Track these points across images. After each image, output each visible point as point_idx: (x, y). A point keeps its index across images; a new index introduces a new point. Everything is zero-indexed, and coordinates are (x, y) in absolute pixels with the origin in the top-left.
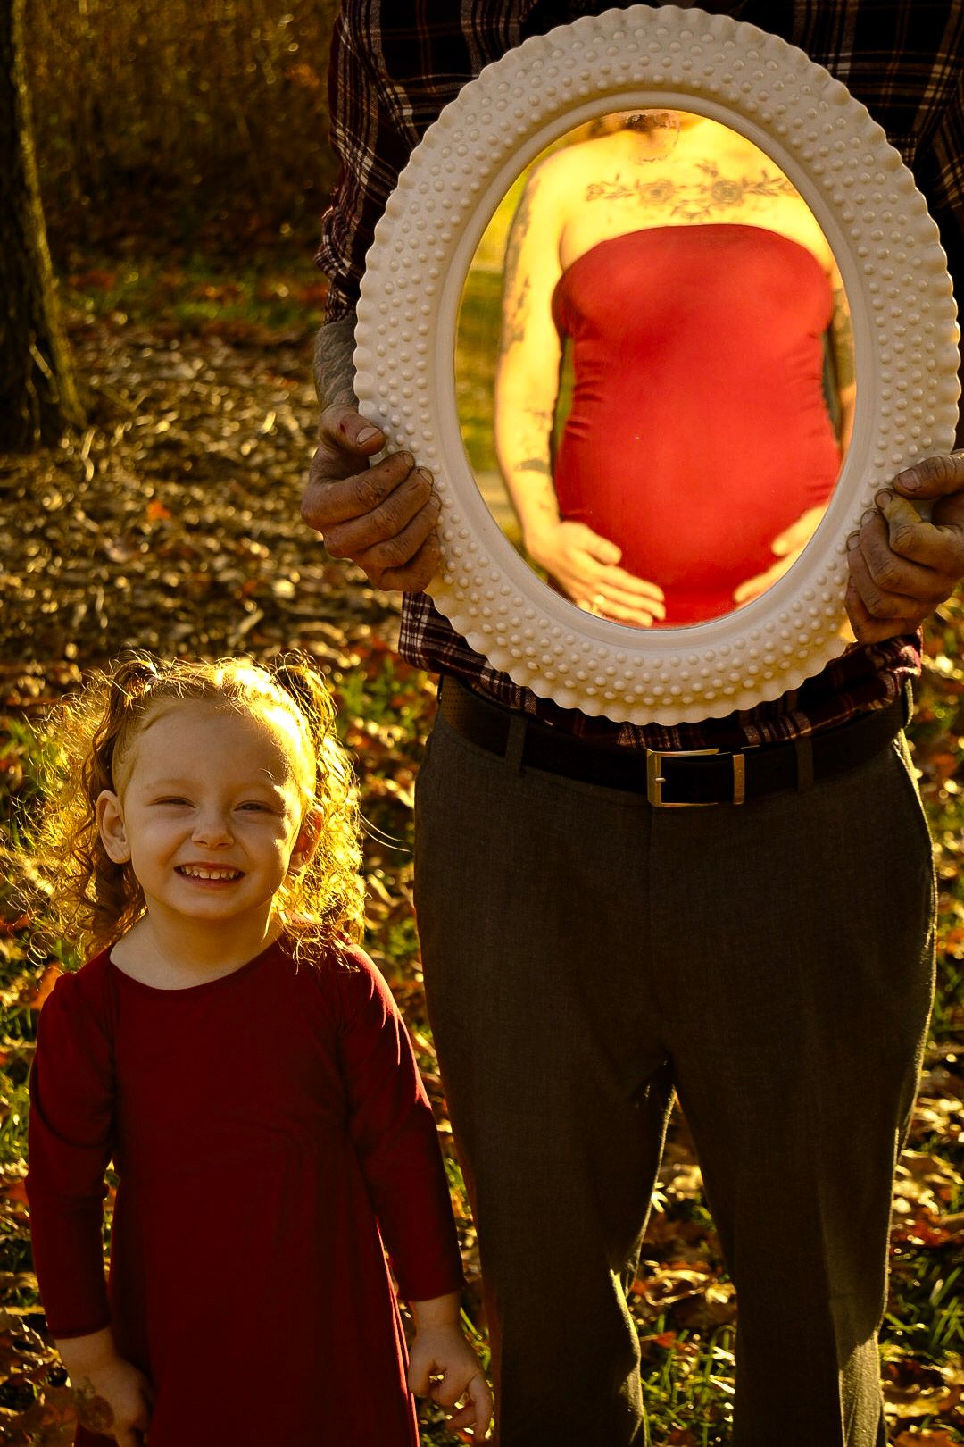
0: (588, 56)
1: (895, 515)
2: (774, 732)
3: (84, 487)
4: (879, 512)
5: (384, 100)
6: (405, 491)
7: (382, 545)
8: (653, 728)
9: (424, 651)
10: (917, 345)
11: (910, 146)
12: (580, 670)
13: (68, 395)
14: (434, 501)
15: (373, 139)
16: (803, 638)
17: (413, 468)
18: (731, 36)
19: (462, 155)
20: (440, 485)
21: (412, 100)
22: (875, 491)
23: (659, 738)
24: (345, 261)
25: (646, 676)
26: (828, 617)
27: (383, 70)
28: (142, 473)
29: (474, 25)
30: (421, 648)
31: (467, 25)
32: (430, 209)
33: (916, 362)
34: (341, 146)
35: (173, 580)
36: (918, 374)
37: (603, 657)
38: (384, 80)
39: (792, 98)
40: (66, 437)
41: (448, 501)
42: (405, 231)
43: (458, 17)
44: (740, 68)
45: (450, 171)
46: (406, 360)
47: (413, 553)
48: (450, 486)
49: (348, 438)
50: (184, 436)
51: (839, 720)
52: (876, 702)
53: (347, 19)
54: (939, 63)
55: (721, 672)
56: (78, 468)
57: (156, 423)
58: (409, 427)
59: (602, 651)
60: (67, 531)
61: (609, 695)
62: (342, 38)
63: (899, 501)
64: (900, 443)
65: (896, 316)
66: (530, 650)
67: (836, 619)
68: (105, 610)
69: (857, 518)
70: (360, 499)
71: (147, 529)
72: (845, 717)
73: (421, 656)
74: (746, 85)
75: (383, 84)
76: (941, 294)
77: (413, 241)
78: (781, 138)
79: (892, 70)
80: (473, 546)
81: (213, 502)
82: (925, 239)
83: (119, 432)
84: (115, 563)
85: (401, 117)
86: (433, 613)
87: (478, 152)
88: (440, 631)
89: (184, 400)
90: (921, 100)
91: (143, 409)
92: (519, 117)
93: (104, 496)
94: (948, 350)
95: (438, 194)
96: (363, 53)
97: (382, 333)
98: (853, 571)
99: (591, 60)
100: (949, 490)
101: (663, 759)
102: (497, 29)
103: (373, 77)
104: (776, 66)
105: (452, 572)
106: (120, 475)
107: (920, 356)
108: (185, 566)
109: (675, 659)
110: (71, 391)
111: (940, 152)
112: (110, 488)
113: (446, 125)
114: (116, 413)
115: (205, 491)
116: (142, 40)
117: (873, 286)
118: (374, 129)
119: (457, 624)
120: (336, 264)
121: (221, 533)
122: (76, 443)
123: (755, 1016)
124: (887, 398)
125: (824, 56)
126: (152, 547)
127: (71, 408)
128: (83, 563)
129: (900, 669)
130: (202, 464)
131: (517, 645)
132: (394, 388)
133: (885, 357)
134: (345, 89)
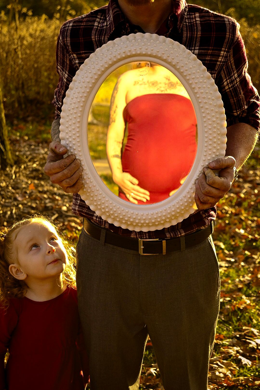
0: (125, 46)
1: (208, 174)
2: (174, 235)
3: (12, 181)
4: (204, 173)
5: (71, 58)
6: (73, 165)
7: (66, 180)
8: (141, 233)
9: (78, 211)
10: (215, 127)
11: (215, 74)
12: (121, 216)
13: (9, 156)
14: (81, 168)
15: (68, 69)
16: (183, 208)
17: (75, 159)
18: (164, 41)
19: (90, 73)
20: (83, 164)
21: (78, 58)
22: (203, 167)
23: (142, 236)
24: (60, 103)
25: (139, 218)
26: (190, 202)
27: (70, 50)
28: (28, 177)
29: (95, 38)
30: (78, 210)
31: (93, 38)
32: (81, 88)
33: (215, 132)
34: (59, 71)
35: (34, 205)
36: (215, 135)
37: (127, 212)
38: (70, 53)
39: (181, 59)
40: (8, 167)
41: (85, 168)
42: (74, 94)
43: (91, 36)
44: (167, 50)
45: (87, 77)
46: (74, 129)
47: (75, 182)
48: (86, 164)
49: (57, 150)
50: (40, 168)
51: (192, 231)
52: (203, 227)
53: (61, 36)
54: (223, 51)
55: (160, 217)
56: (11, 176)
57: (33, 164)
58: (74, 148)
59: (127, 211)
60: (6, 192)
61: (129, 223)
62: (60, 41)
63: (209, 170)
64: (210, 154)
65: (209, 119)
66: (107, 210)
67: (192, 203)
68: (15, 213)
69: (198, 175)
70: (60, 167)
71: (28, 192)
72: (194, 231)
73: (77, 212)
74: (168, 55)
75: (70, 54)
76: (222, 113)
77: (76, 96)
78: (178, 70)
79: (210, 53)
80: (92, 181)
81: (47, 185)
82: (217, 98)
83: (23, 167)
84: (19, 201)
85: (75, 63)
86: (81, 200)
87: (94, 72)
88: (83, 205)
89: (41, 159)
90: (217, 61)
91: (30, 161)
92: (106, 63)
93: (17, 183)
94: (223, 129)
95: (83, 84)
96: (65, 45)
97: (67, 122)
98: (197, 189)
99: (126, 48)
100: (223, 167)
101: (143, 241)
102: (102, 39)
103: (68, 52)
104: (177, 50)
105: (86, 188)
106: (22, 178)
107: (215, 130)
108: (38, 202)
109: (147, 213)
110: (10, 155)
111: (223, 76)
112: (19, 181)
113: (86, 65)
114: (22, 162)
115: (45, 182)
116: (36, 66)
117: (203, 111)
118: (68, 66)
119: (87, 203)
120: (57, 104)
121: (48, 193)
122: (11, 169)
123: (169, 314)
124: (206, 142)
125: (191, 48)
126: (29, 197)
127: (10, 160)
128: (10, 201)
129: (210, 218)
130: (44, 175)
131: (104, 208)
132: (70, 137)
133: (206, 130)
134: (60, 55)
